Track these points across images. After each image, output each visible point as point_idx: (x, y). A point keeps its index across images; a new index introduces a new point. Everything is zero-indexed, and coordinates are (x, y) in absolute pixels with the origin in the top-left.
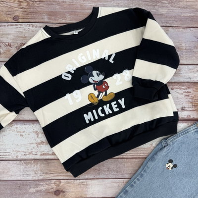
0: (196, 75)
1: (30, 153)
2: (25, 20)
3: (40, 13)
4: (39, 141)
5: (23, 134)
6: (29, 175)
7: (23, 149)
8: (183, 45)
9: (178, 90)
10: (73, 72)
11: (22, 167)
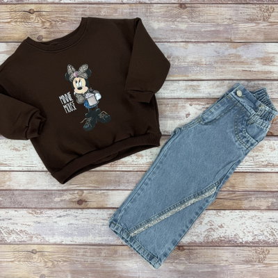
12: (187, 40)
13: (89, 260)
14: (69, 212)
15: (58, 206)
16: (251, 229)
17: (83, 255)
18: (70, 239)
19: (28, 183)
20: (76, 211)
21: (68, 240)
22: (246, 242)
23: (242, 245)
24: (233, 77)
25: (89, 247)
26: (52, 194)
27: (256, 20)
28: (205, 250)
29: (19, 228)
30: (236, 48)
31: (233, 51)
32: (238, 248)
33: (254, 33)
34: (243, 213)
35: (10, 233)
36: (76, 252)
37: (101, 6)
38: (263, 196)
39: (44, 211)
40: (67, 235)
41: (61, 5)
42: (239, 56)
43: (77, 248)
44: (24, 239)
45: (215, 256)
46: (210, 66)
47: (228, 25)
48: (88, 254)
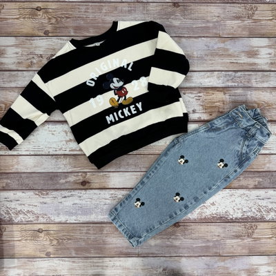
0: (206, 81)
1: (60, 150)
2: (54, 34)
3: (67, 27)
4: (68, 139)
5: (54, 133)
6: (59, 168)
7: (54, 146)
8: (195, 53)
9: (190, 95)
10: (96, 79)
11: (54, 161)
12: (181, 35)
13: (92, 237)
14: (73, 193)
15: (63, 187)
16: (240, 207)
17: (86, 233)
18: (74, 218)
19: (35, 166)
20: (80, 191)
21: (72, 219)
22: (236, 218)
23: (232, 221)
24: (221, 69)
25: (92, 225)
26: (57, 176)
27: (242, 17)
28: (199, 227)
29: (25, 209)
30: (224, 42)
31: (222, 45)
32: (229, 224)
33: (240, 29)
34: (233, 191)
35: (18, 213)
36: (80, 230)
37: (102, 4)
38: (250, 176)
39: (50, 192)
40: (71, 214)
41: (66, 3)
42: (227, 50)
43: (80, 227)
44: (31, 219)
45: (208, 232)
46: (201, 58)
47: (217, 22)
48: (91, 232)
